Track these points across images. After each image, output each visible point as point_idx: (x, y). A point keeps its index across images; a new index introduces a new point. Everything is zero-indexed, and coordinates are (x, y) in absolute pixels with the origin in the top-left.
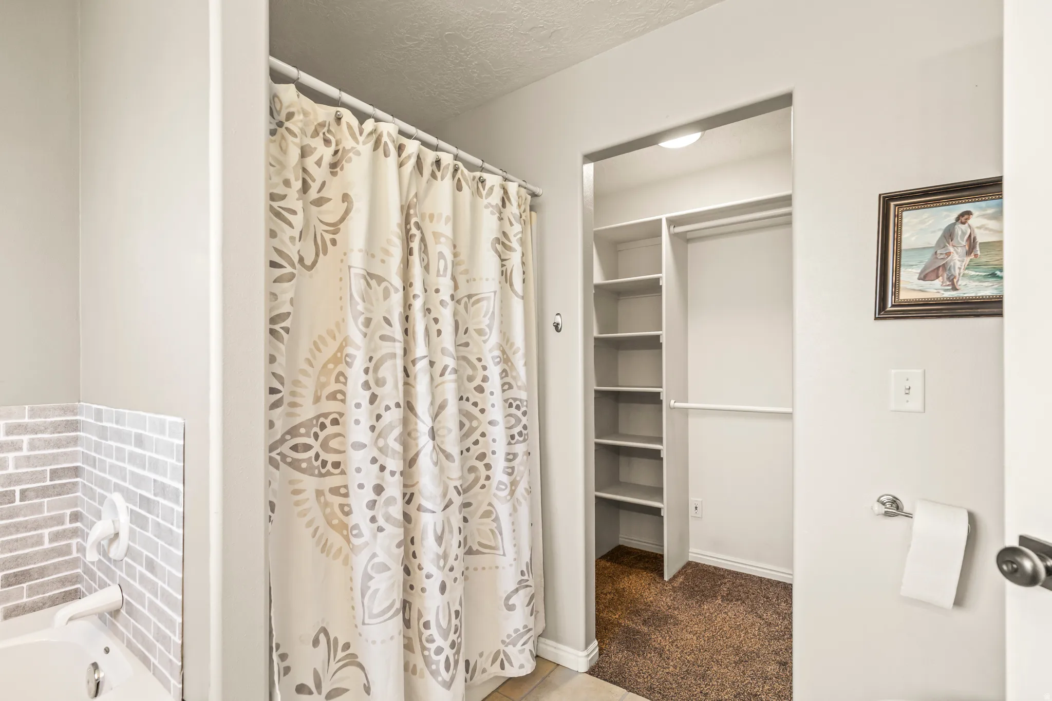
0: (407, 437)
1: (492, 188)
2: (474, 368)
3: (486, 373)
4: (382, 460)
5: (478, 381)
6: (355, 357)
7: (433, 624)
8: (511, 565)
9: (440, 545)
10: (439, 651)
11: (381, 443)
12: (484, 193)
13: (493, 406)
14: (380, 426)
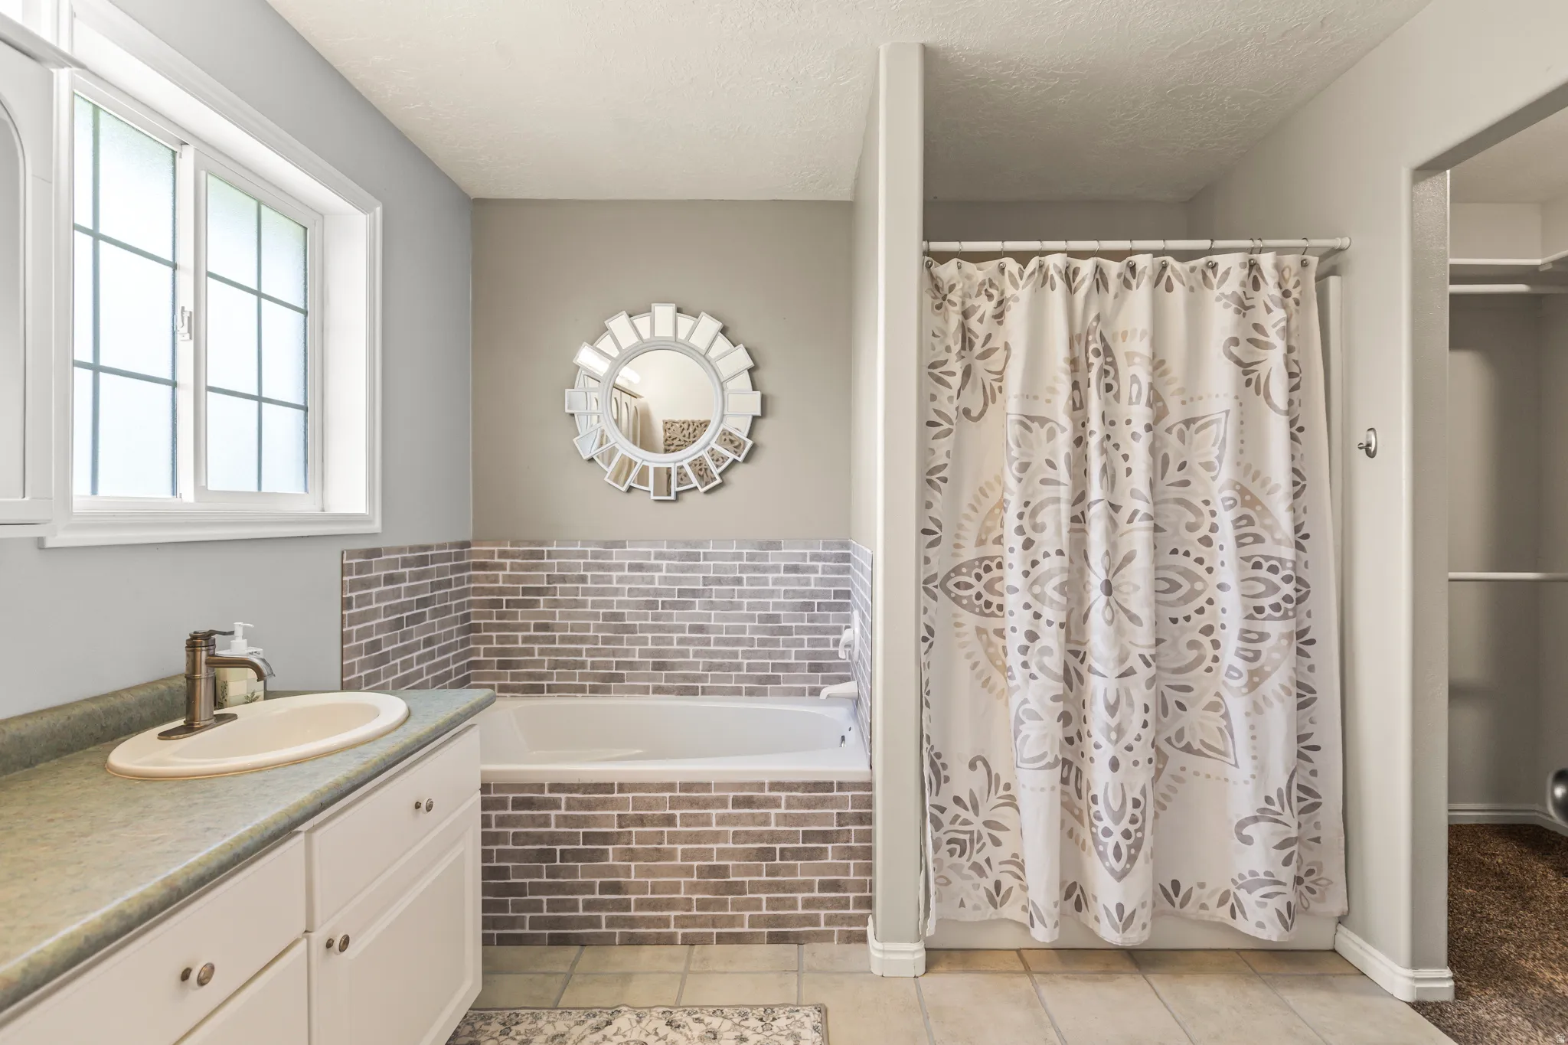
0: (1074, 587)
1: (1227, 273)
2: (1198, 513)
3: (1215, 520)
4: (1037, 607)
5: (1204, 531)
6: (1009, 502)
7: (1100, 800)
8: (1246, 782)
9: (1113, 715)
10: (1107, 833)
11: (1037, 589)
12: (1215, 281)
13: (1223, 564)
14: (1035, 572)
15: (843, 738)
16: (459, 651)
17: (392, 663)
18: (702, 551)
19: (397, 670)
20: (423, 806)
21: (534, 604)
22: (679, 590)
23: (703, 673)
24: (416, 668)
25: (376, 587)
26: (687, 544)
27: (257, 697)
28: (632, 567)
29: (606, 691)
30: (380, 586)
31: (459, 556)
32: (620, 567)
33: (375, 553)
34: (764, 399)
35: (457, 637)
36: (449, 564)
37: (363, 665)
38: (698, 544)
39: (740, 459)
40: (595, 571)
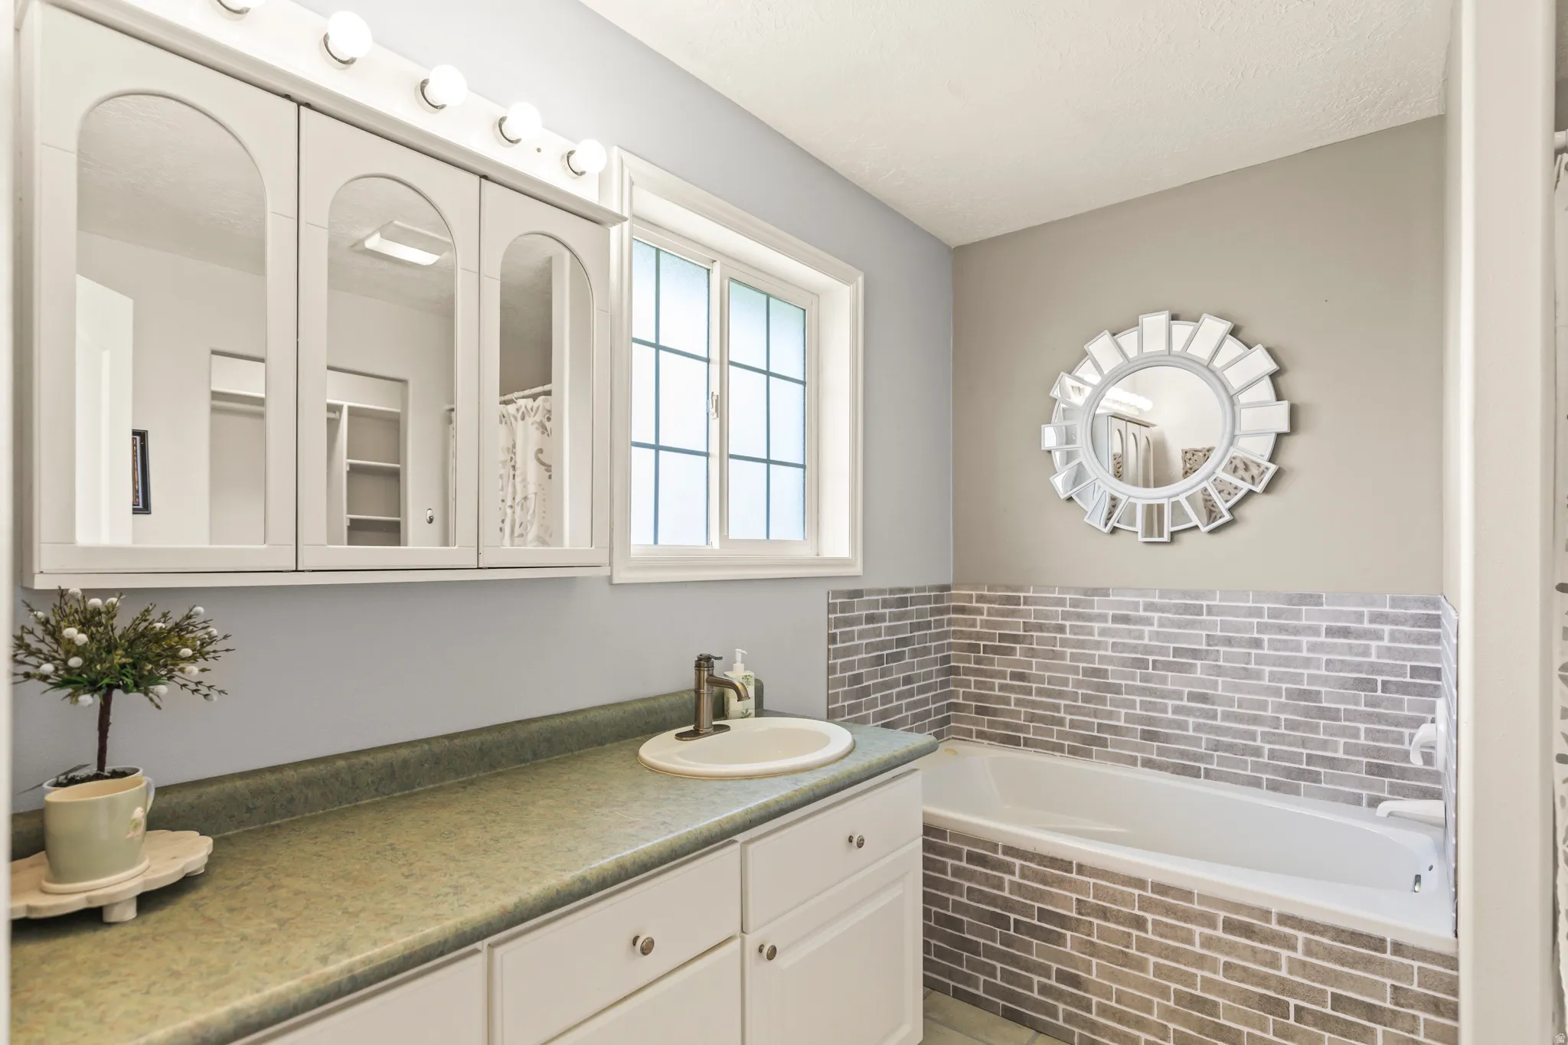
15: (1418, 879)
16: (939, 691)
17: (872, 696)
18: (1204, 603)
19: (877, 704)
20: (855, 840)
21: (1011, 651)
22: (1175, 649)
23: (1206, 751)
24: (895, 703)
25: (858, 625)
26: (1185, 594)
27: (750, 714)
28: (1117, 619)
29: (1087, 754)
30: (862, 624)
31: (938, 599)
32: (1102, 618)
33: (858, 593)
34: (1293, 412)
35: (936, 677)
36: (928, 606)
37: (847, 695)
38: (1198, 596)
39: (1259, 488)
40: (1075, 620)
